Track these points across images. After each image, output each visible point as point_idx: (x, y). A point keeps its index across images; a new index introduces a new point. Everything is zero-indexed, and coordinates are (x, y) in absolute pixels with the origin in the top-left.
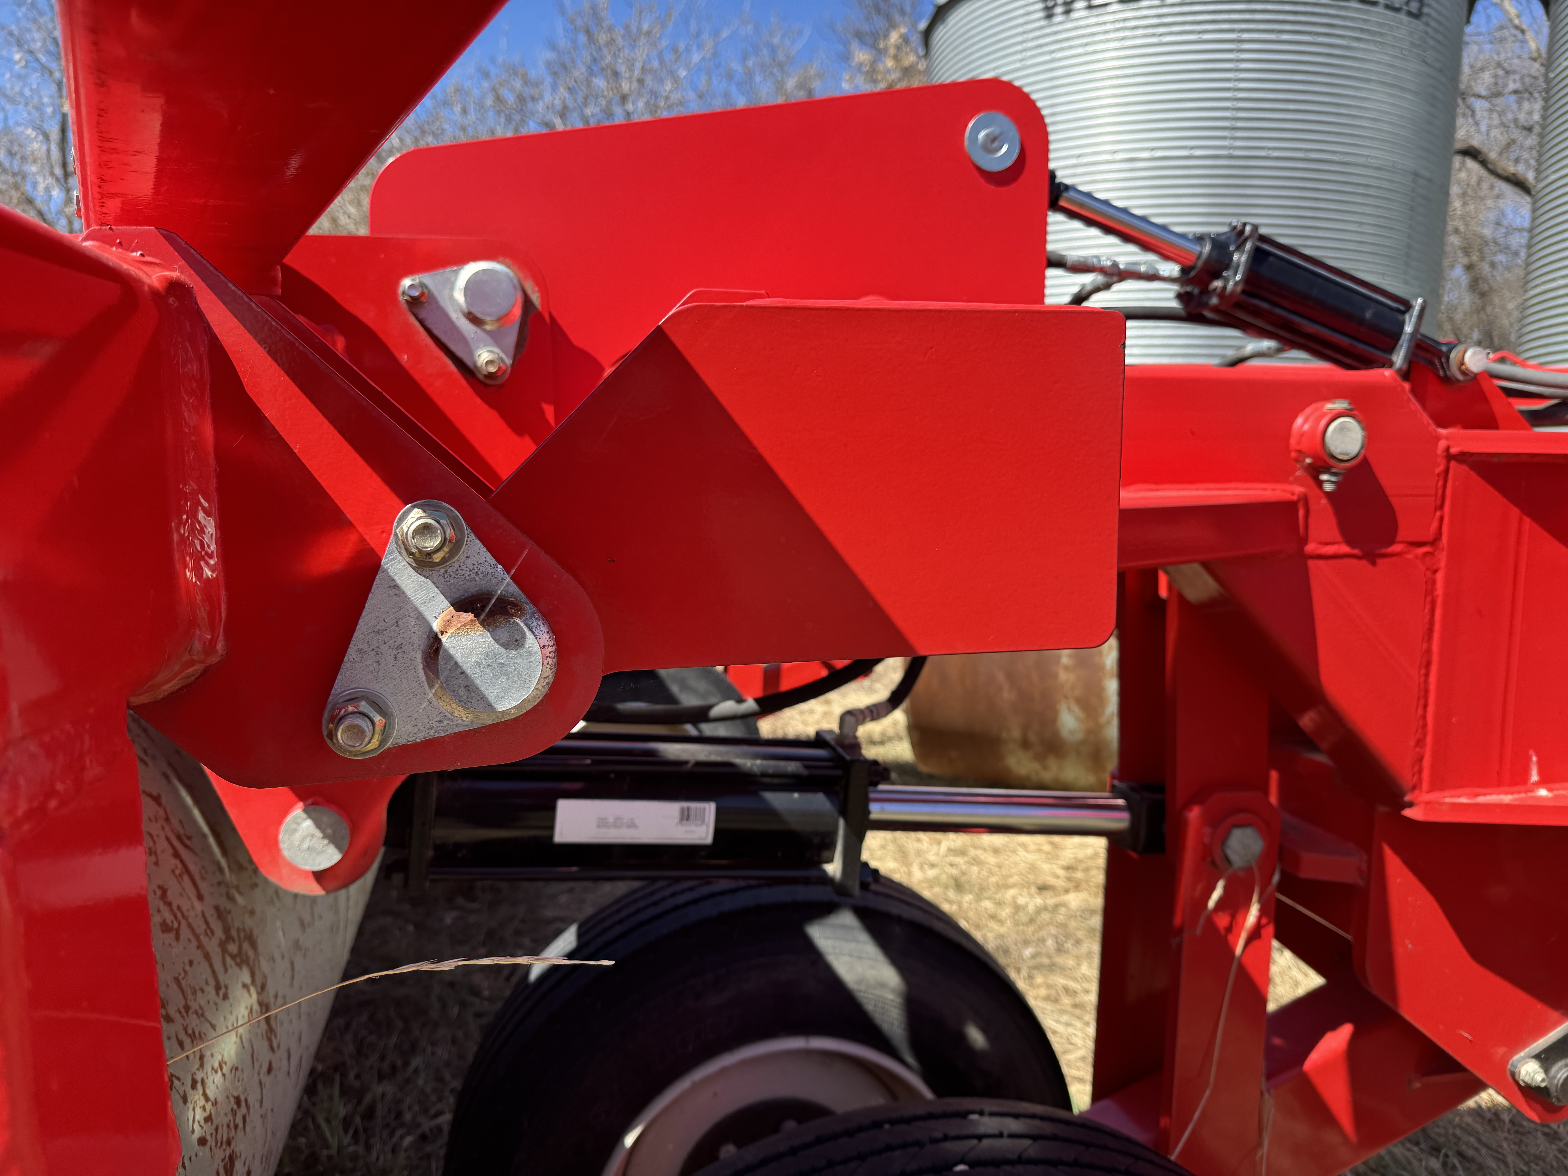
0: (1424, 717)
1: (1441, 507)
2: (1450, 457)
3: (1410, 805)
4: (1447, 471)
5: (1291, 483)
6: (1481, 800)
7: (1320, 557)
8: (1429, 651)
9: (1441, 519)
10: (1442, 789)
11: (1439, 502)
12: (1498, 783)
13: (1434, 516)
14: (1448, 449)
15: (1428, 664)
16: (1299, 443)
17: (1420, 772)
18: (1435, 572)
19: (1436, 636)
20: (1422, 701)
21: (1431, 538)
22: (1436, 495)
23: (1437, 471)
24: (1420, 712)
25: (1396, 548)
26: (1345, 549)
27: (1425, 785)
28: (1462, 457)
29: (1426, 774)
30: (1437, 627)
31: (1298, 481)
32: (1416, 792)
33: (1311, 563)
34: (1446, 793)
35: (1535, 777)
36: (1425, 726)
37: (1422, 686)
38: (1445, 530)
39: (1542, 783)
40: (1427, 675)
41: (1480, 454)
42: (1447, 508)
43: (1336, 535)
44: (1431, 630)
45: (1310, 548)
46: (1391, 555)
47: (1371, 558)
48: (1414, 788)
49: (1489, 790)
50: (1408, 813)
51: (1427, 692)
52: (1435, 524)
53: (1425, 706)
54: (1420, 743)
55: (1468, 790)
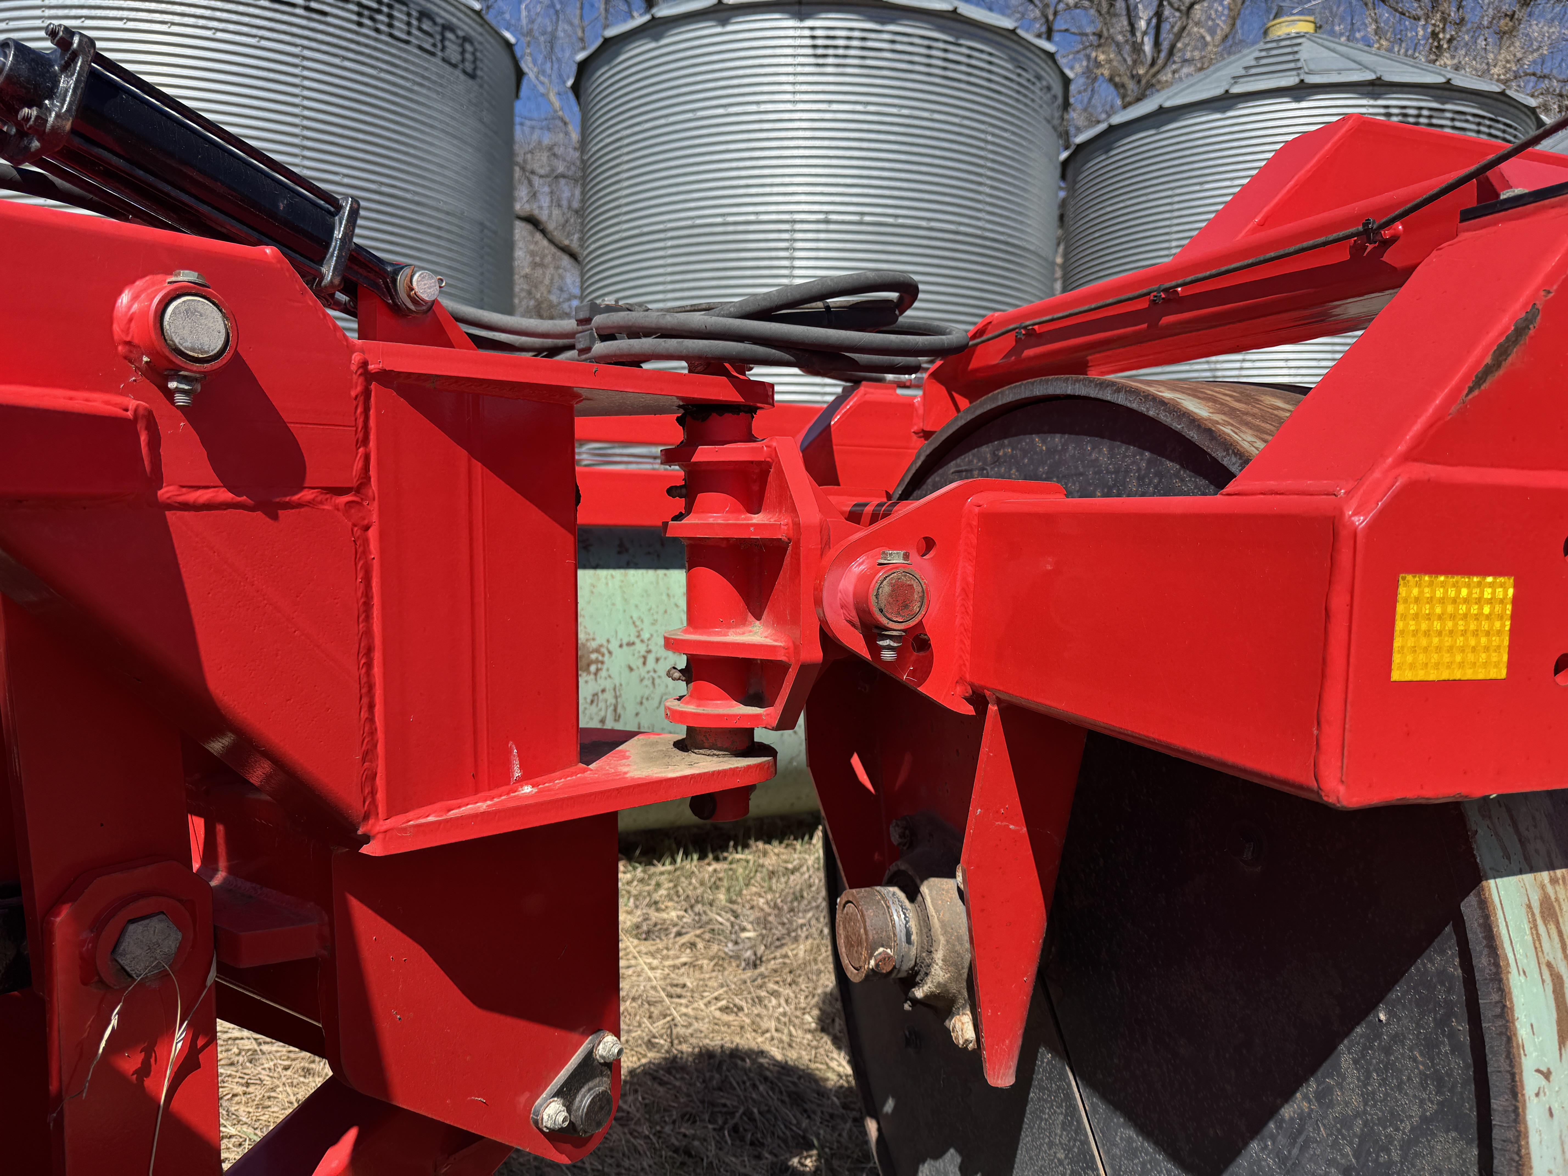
0: (371, 720)
1: (365, 441)
2: (369, 377)
3: (366, 839)
4: (367, 393)
5: (123, 393)
6: (454, 813)
7: (185, 506)
8: (368, 633)
9: (367, 458)
10: (406, 811)
11: (360, 435)
12: (476, 790)
13: (357, 454)
14: (365, 364)
15: (370, 650)
16: (127, 331)
17: (373, 793)
18: (367, 528)
19: (376, 612)
20: (365, 700)
21: (355, 483)
22: (356, 426)
23: (353, 393)
24: (364, 714)
25: (307, 495)
26: (225, 495)
27: (381, 809)
28: (386, 377)
29: (380, 796)
30: (376, 601)
31: (132, 390)
32: (371, 821)
33: (171, 516)
34: (410, 815)
35: (517, 773)
36: (373, 732)
37: (364, 680)
38: (373, 472)
39: (526, 778)
40: (369, 665)
41: (409, 375)
42: (372, 444)
43: (208, 473)
44: (368, 605)
45: (166, 493)
46: (299, 505)
47: (272, 510)
48: (366, 817)
49: (466, 800)
50: (365, 850)
51: (371, 687)
52: (358, 465)
53: (371, 707)
54: (369, 755)
55: (437, 806)
